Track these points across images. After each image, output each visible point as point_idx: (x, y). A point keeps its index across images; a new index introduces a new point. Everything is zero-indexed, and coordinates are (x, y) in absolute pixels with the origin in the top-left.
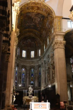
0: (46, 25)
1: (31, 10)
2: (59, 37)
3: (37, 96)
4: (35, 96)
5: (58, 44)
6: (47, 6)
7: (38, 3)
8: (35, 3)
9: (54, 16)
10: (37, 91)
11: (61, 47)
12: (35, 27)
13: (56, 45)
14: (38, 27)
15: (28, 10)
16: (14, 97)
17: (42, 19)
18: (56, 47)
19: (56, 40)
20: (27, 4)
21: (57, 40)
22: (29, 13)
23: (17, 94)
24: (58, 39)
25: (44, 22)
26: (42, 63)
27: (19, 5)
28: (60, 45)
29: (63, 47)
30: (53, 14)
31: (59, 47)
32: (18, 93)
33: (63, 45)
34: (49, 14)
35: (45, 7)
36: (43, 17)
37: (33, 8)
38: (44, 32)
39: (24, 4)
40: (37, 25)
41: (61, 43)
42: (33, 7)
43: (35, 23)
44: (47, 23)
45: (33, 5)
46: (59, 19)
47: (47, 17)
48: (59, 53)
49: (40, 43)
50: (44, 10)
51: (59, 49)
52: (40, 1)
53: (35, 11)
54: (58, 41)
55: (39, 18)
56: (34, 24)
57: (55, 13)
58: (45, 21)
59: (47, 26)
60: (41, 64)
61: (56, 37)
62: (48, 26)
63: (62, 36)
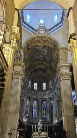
0: (54, 56)
1: (37, 43)
2: (65, 68)
3: (47, 132)
4: (45, 132)
5: (63, 76)
6: (52, 39)
7: (43, 37)
8: (40, 36)
10: (47, 127)
11: (67, 79)
12: (44, 59)
13: (61, 76)
14: (47, 59)
15: (34, 44)
16: (18, 133)
17: (49, 51)
18: (62, 78)
19: (61, 71)
20: (33, 38)
21: (62, 72)
22: (37, 46)
23: (21, 130)
24: (63, 70)
25: (52, 53)
28: (66, 76)
29: (69, 78)
31: (65, 78)
32: (22, 129)
33: (69, 76)
34: (55, 46)
35: (51, 40)
37: (39, 41)
38: (53, 64)
39: (29, 39)
40: (46, 57)
41: (66, 74)
43: (44, 56)
45: (38, 39)
46: (64, 50)
47: (54, 49)
48: (65, 84)
49: (51, 75)
50: (50, 42)
51: (64, 81)
52: (45, 35)
53: (42, 44)
54: (63, 73)
55: (47, 50)
56: (42, 56)
57: (60, 45)
59: (55, 57)
60: (52, 97)
61: (61, 69)
62: (56, 58)
63: (68, 67)
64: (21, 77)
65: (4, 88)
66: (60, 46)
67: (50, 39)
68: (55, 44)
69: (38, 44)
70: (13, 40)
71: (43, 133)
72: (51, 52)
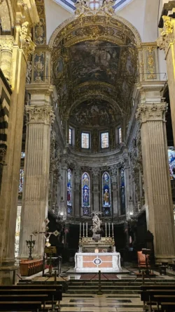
0: (125, 67)
1: (84, 36)
2: (151, 93)
5: (147, 113)
6: (120, 22)
7: (98, 18)
8: (90, 17)
9: (138, 44)
11: (157, 119)
12: (103, 76)
13: (142, 114)
14: (110, 76)
15: (78, 38)
16: (48, 240)
17: (114, 55)
18: (144, 120)
19: (142, 102)
20: (72, 23)
21: (145, 103)
22: (83, 43)
23: (54, 233)
24: (147, 100)
25: (121, 60)
26: (125, 160)
27: (26, 30)
28: (153, 114)
29: (160, 118)
30: (136, 39)
31: (151, 119)
32: (56, 231)
33: (160, 113)
34: (128, 41)
35: (117, 24)
36: (116, 49)
37: (88, 30)
38: (124, 86)
39: (64, 25)
40: (108, 70)
41: (155, 109)
42: (88, 27)
43: (102, 67)
44: (129, 64)
45: (87, 24)
46: (150, 51)
47: (126, 49)
48: (151, 132)
49: (119, 114)
50: (116, 32)
51: (149, 124)
52: (103, 12)
53: (95, 38)
54: (148, 106)
55: (108, 52)
56: (98, 69)
57: (139, 37)
58: (122, 58)
59: (128, 69)
60: (123, 163)
61: (143, 96)
62: (130, 70)
63: (158, 92)
64: (48, 119)
65: (5, 143)
66: (140, 39)
67: (116, 22)
68: (128, 36)
69: (85, 38)
70: (20, 24)
71: (103, 239)
72: (118, 56)
